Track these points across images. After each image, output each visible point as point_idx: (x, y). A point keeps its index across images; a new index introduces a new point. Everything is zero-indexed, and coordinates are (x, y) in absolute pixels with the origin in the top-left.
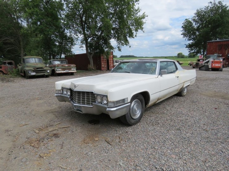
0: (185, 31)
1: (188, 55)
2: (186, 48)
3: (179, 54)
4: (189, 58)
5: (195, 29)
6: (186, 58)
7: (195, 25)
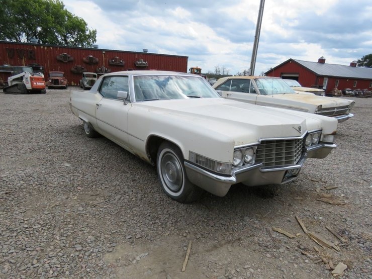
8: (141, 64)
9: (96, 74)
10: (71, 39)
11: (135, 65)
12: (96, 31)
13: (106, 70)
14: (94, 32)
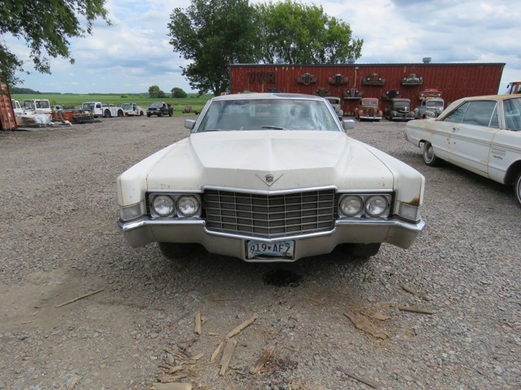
0: (177, 35)
1: (172, 91)
2: (183, 75)
3: (152, 89)
4: (173, 97)
5: (194, 36)
6: (168, 97)
7: (195, 27)
8: (410, 82)
9: (339, 99)
10: (327, 56)
11: (401, 83)
12: (362, 41)
13: (356, 93)
14: (360, 43)
